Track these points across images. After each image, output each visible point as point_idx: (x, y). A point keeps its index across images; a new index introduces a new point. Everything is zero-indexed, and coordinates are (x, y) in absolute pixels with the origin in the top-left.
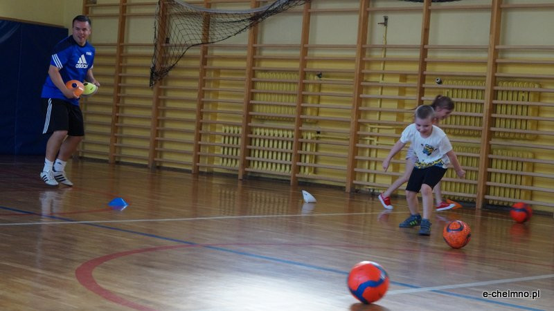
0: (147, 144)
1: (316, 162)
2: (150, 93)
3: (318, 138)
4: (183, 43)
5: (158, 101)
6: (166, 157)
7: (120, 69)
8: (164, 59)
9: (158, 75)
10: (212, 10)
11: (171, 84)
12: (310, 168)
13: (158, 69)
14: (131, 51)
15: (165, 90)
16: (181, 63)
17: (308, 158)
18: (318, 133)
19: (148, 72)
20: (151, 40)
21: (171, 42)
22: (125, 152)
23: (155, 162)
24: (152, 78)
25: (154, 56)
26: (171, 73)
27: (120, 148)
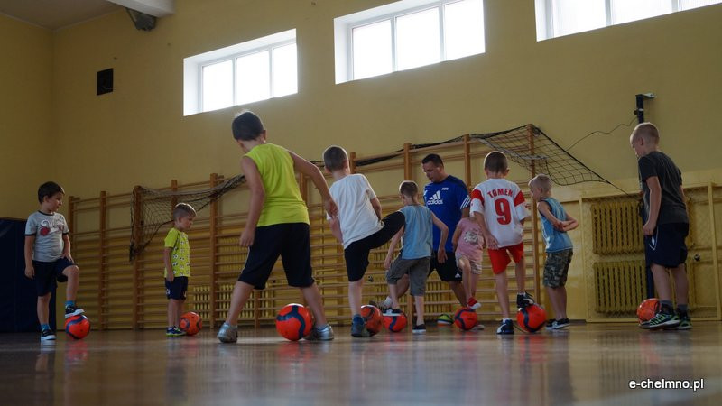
0: (131, 311)
1: (274, 306)
2: (130, 268)
3: (274, 286)
4: (156, 222)
5: (138, 273)
6: (147, 319)
7: (104, 250)
8: (140, 238)
9: (136, 252)
10: (178, 193)
11: (147, 258)
12: (269, 311)
13: (136, 246)
14: (112, 235)
15: (143, 264)
16: (154, 240)
17: (267, 304)
18: (274, 282)
19: (128, 251)
20: (129, 224)
21: (145, 223)
22: (111, 320)
23: (139, 324)
24: (131, 255)
25: (132, 236)
26: (146, 249)
27: (107, 317)
